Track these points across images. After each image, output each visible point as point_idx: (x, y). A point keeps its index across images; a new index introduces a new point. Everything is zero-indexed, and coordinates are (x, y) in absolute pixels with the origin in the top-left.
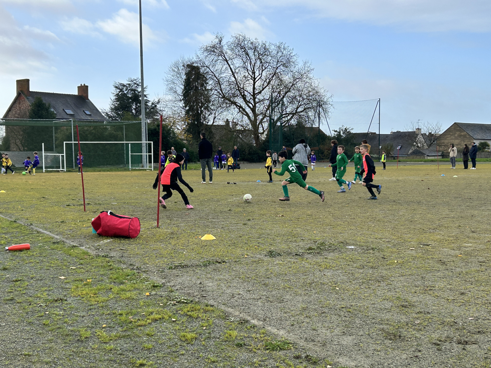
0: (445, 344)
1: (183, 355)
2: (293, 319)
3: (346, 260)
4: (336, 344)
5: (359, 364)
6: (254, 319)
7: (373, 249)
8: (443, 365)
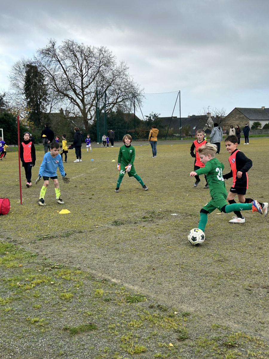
0: (255, 289)
1: (65, 311)
2: (142, 276)
3: (172, 225)
4: (177, 294)
5: (197, 309)
6: (113, 278)
7: (191, 215)
8: (256, 306)
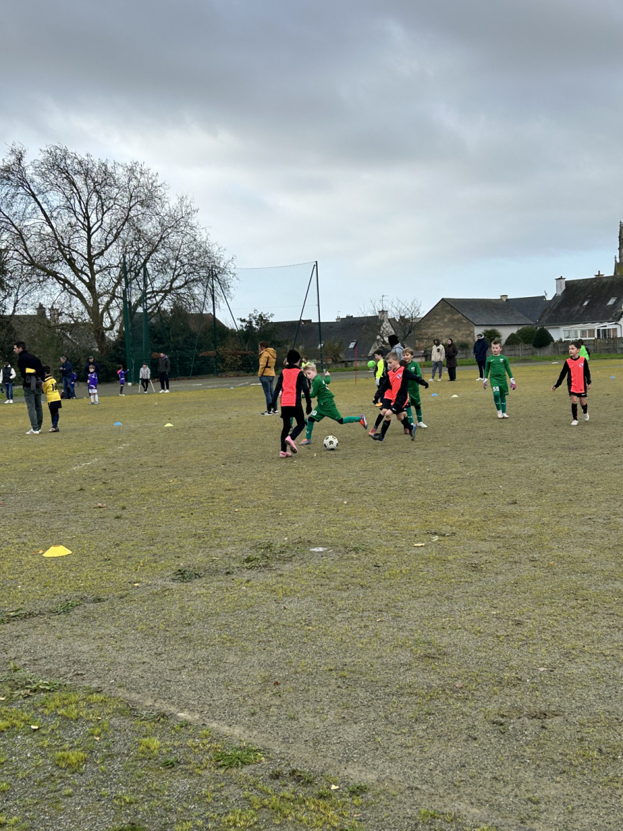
0: (512, 721)
1: (70, 796)
2: (250, 702)
3: (315, 576)
4: (335, 741)
5: (384, 776)
6: (182, 710)
7: (356, 550)
8: (517, 760)
